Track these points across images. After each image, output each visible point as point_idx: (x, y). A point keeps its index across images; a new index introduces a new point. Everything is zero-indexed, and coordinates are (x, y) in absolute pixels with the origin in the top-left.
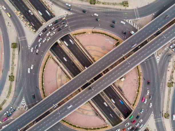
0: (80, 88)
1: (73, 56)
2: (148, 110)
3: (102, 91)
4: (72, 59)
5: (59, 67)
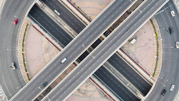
0: (74, 61)
1: (61, 21)
2: (175, 80)
3: (106, 61)
4: (61, 25)
5: (44, 37)
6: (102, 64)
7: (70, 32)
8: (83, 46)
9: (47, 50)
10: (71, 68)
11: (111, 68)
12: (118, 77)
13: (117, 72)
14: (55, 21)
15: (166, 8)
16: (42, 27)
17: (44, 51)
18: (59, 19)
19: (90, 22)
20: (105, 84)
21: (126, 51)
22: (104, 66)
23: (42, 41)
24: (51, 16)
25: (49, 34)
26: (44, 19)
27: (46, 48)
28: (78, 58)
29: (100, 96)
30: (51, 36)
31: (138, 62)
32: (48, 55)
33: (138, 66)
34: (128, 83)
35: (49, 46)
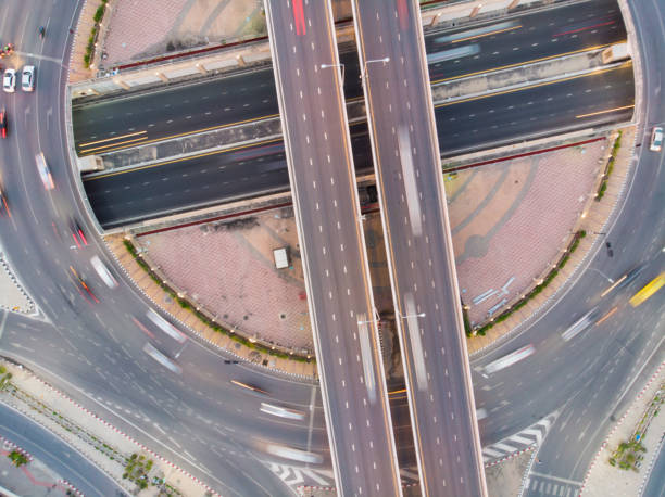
6: (282, 116)
7: (455, 90)
15: (310, 431)
22: (269, 119)
24: (550, 64)
29: (182, 29)
34: (159, 157)
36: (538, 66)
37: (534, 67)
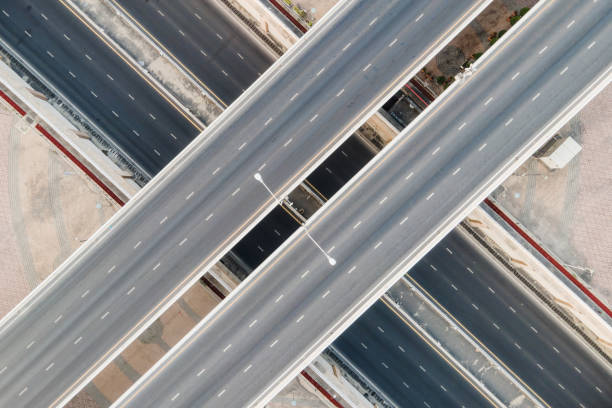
4: (135, 58)
5: (30, 121)
7: (189, 95)
8: (258, 177)
9: (46, 199)
10: (189, 312)
11: (421, 308)
12: (459, 359)
13: (455, 326)
14: (101, 31)
16: (22, 67)
17: (25, 208)
18: (124, 24)
19: (300, 36)
20: (384, 395)
21: (516, 211)
23: (18, 148)
25: (65, 107)
26: (37, 23)
27: (43, 189)
28: (234, 249)
30: (77, 118)
31: (585, 276)
32: (49, 228)
33: (585, 300)
34: (518, 393)
35: (58, 179)
36: (90, 15)
37: (94, 19)
